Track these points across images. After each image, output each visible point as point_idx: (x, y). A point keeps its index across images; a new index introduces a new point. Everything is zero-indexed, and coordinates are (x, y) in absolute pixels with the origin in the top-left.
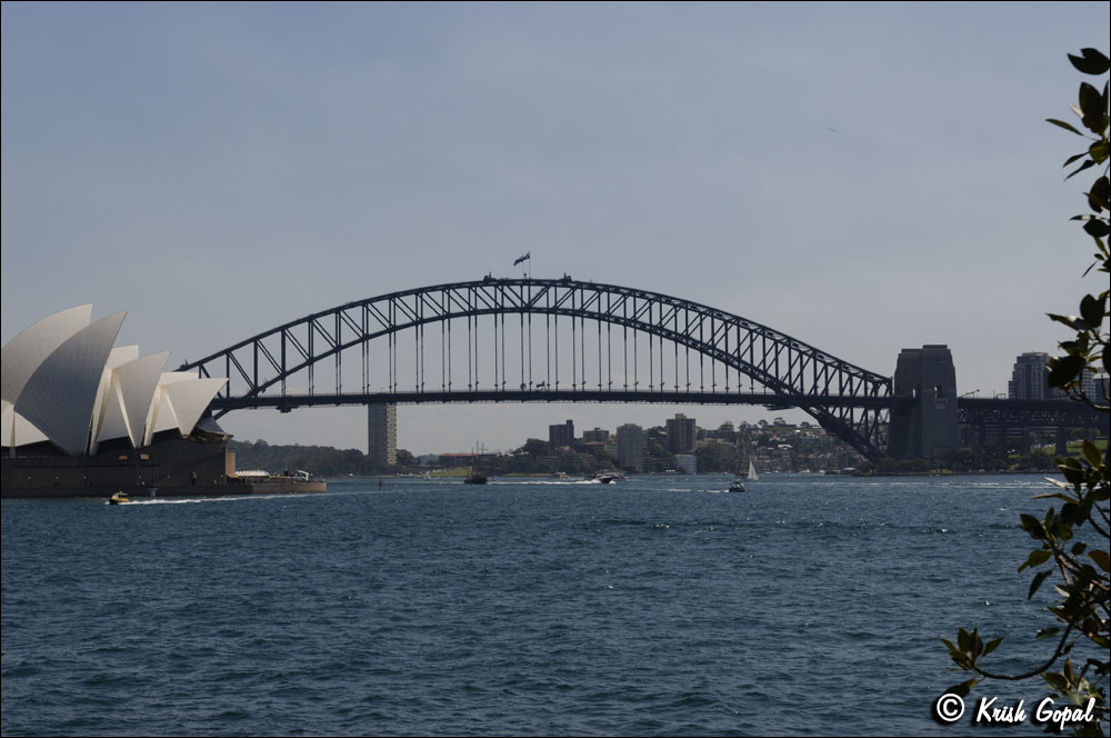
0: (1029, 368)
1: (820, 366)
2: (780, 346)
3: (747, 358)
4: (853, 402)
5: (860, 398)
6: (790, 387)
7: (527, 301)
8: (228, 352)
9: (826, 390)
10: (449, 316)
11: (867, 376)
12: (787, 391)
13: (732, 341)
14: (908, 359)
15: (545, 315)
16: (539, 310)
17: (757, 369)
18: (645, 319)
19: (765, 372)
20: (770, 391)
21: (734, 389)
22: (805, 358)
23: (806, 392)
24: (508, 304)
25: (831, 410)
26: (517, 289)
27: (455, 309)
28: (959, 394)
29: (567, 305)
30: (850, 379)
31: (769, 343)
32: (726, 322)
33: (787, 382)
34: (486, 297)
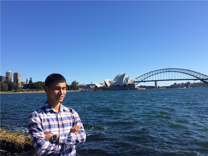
1: (203, 76)
3: (194, 75)
6: (199, 78)
7: (169, 71)
8: (139, 77)
13: (192, 74)
16: (171, 72)
18: (182, 72)
19: (196, 77)
20: (197, 79)
21: (193, 79)
22: (201, 75)
23: (202, 78)
24: (167, 71)
25: (204, 80)
26: (168, 69)
27: (162, 72)
29: (174, 71)
30: (207, 77)
31: (197, 74)
32: (192, 72)
34: (165, 71)
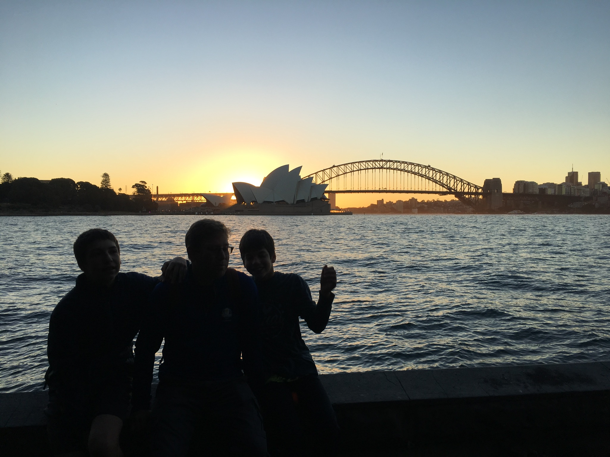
0: (519, 185)
1: (462, 184)
2: (451, 178)
3: (442, 182)
4: (471, 193)
5: (474, 193)
7: (382, 166)
9: (464, 191)
10: (361, 170)
11: (476, 187)
12: (453, 191)
13: (438, 177)
14: (487, 182)
15: (386, 170)
16: (385, 168)
17: (444, 184)
18: (414, 171)
19: (447, 186)
20: (448, 191)
21: (438, 190)
22: (458, 182)
23: (458, 190)
24: (376, 167)
25: (465, 196)
26: (379, 162)
27: (362, 168)
28: (503, 192)
29: (392, 167)
30: (471, 187)
31: (448, 177)
32: (436, 172)
33: (453, 188)
34: (370, 165)
